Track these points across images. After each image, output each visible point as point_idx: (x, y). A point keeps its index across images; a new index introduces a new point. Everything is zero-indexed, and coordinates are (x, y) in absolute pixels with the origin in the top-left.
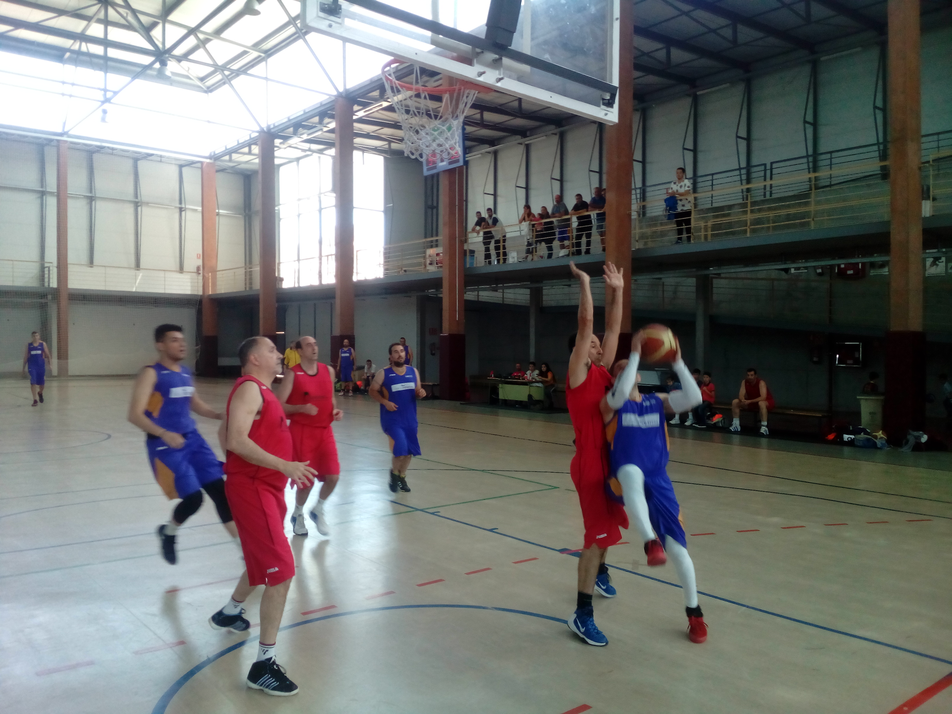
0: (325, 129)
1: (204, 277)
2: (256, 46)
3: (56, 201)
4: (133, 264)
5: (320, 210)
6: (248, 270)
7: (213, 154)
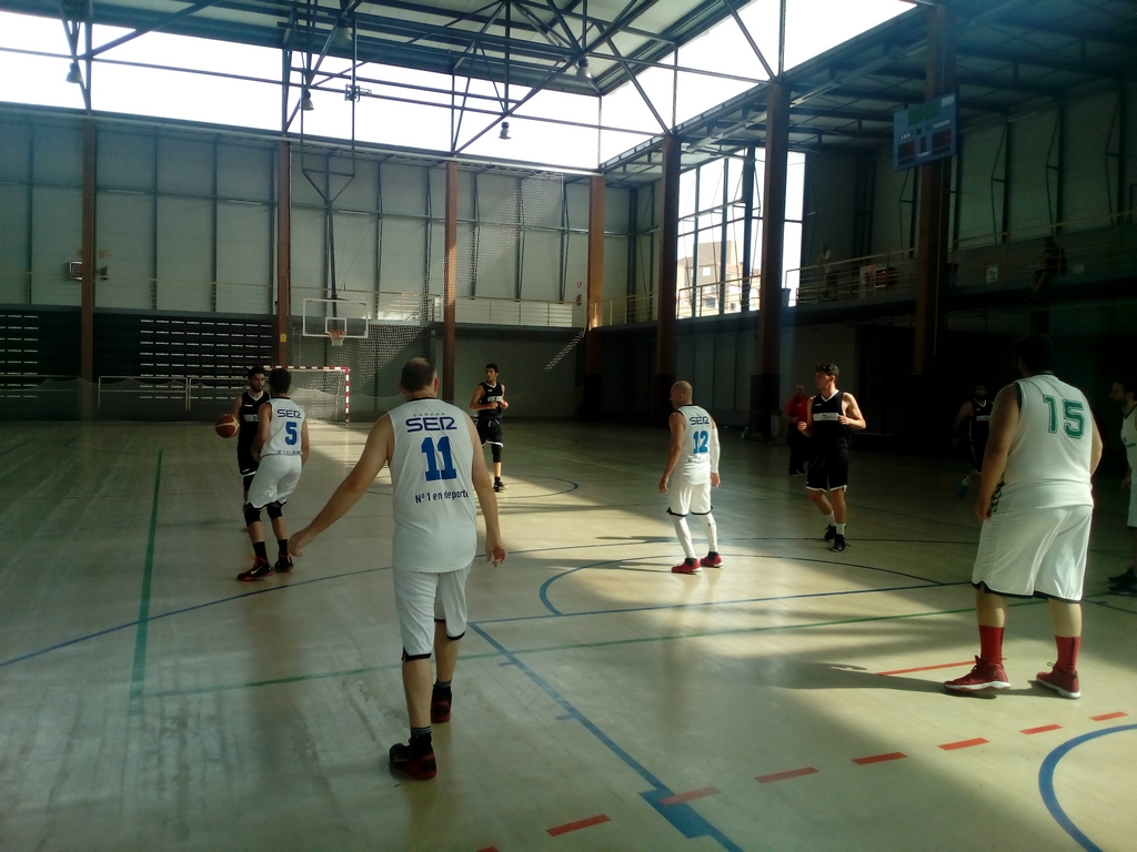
1: (588, 308)
2: (666, 33)
3: (443, 228)
4: (513, 295)
5: (724, 224)
6: (631, 296)
7: (603, 167)
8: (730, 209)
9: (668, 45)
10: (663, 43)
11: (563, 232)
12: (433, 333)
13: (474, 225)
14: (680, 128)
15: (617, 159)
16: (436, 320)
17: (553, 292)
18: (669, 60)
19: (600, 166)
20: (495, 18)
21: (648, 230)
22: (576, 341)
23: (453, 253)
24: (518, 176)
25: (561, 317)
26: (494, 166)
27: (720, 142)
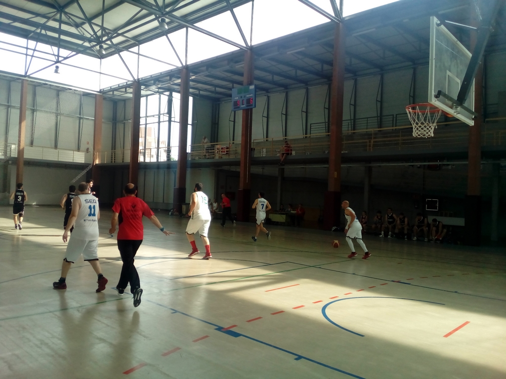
0: (172, 83)
1: (94, 154)
2: (135, 38)
3: (18, 111)
4: (53, 146)
5: (159, 122)
6: (113, 151)
7: (102, 90)
8: (161, 116)
9: (135, 43)
10: (133, 42)
11: (80, 118)
12: (10, 162)
13: (33, 111)
14: (140, 79)
15: (110, 88)
16: (12, 156)
17: (75, 146)
18: (135, 49)
19: (101, 90)
20: (53, 18)
21: (122, 121)
22: (88, 169)
23: (24, 124)
24: (59, 91)
25: (79, 158)
26: (47, 84)
27: (159, 88)
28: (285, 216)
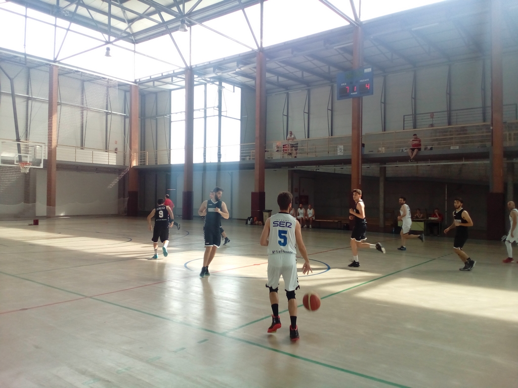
1: (131, 155)
4: (79, 145)
5: (205, 117)
7: (138, 81)
8: (208, 110)
11: (107, 114)
14: (195, 66)
15: (149, 78)
17: (102, 146)
19: (136, 80)
21: (154, 117)
24: (83, 81)
25: (110, 159)
28: (423, 223)
